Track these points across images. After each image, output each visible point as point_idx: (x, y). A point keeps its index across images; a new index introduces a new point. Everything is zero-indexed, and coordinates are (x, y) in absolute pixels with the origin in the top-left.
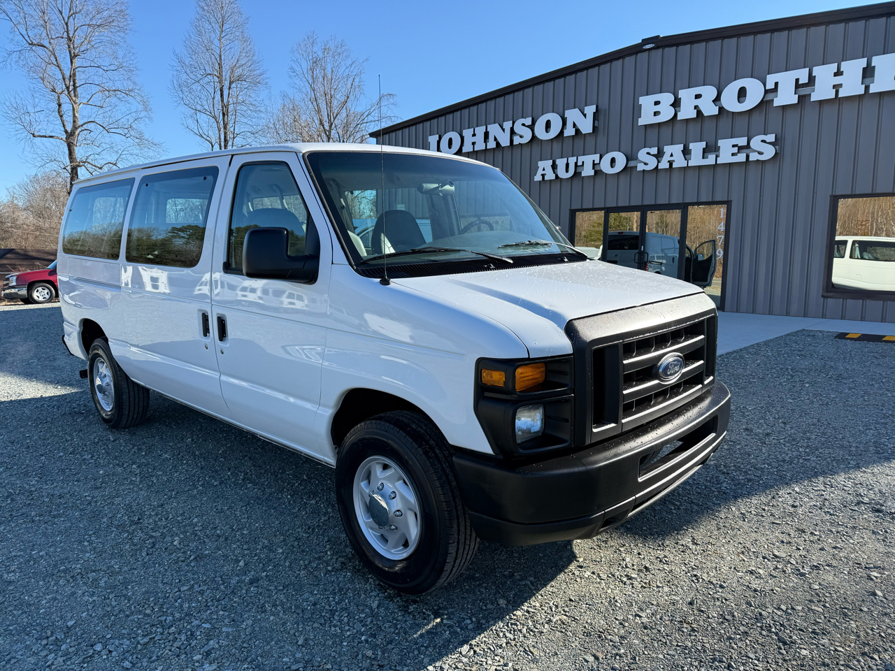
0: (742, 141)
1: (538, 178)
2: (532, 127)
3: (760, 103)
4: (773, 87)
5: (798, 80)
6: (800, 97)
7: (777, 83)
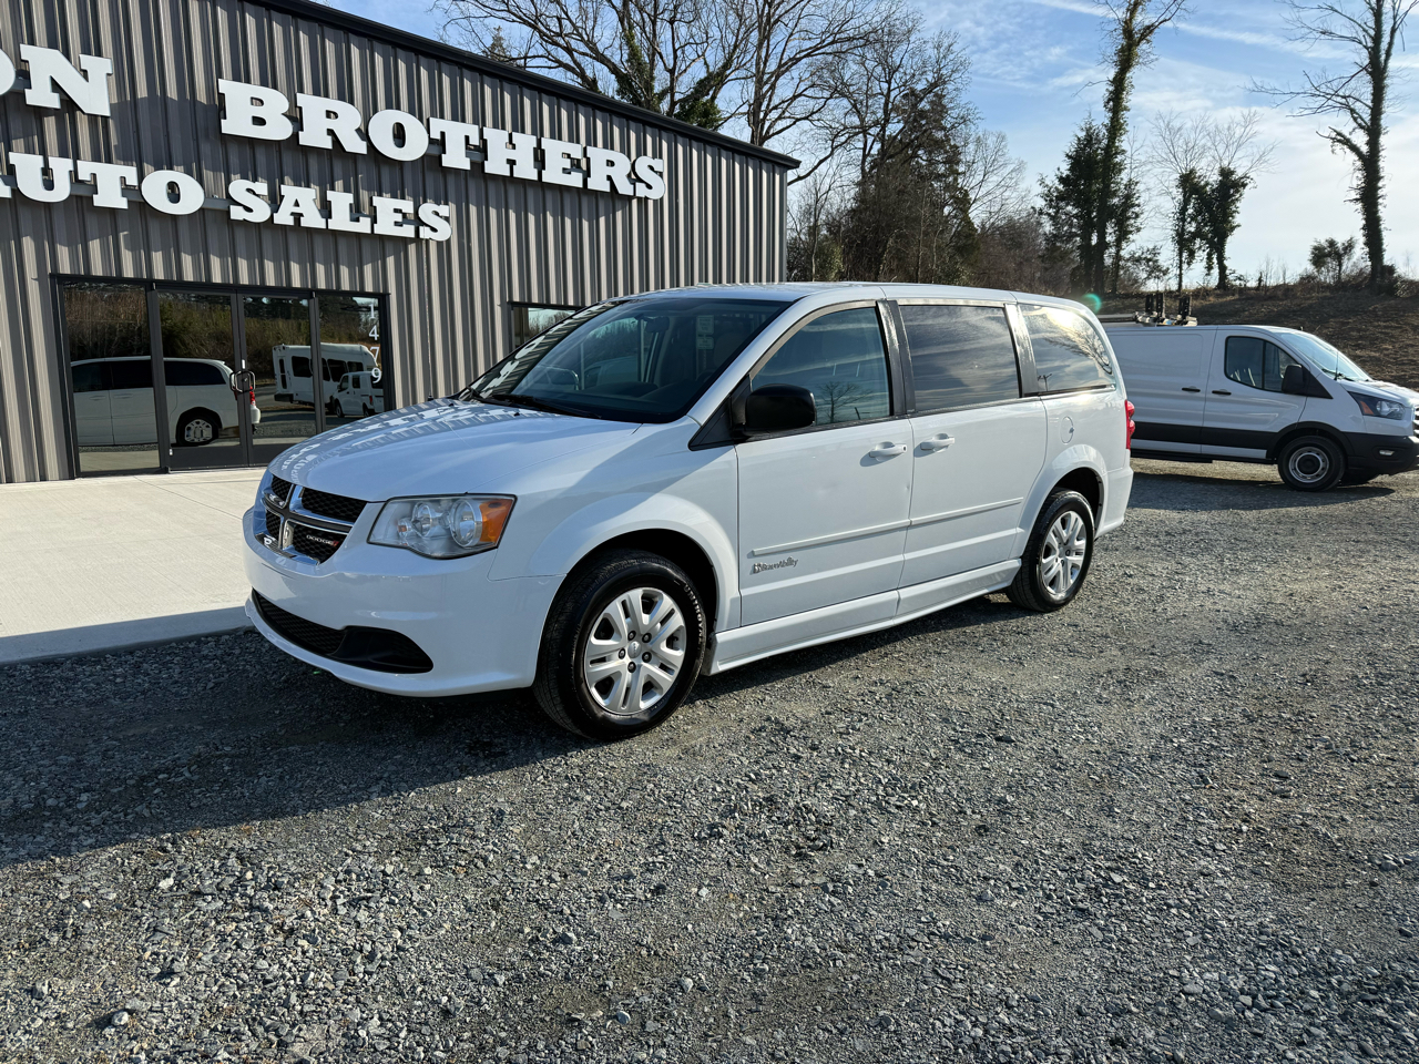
0: (408, 207)
3: (423, 157)
4: (439, 137)
5: (467, 138)
6: (472, 163)
7: (443, 134)
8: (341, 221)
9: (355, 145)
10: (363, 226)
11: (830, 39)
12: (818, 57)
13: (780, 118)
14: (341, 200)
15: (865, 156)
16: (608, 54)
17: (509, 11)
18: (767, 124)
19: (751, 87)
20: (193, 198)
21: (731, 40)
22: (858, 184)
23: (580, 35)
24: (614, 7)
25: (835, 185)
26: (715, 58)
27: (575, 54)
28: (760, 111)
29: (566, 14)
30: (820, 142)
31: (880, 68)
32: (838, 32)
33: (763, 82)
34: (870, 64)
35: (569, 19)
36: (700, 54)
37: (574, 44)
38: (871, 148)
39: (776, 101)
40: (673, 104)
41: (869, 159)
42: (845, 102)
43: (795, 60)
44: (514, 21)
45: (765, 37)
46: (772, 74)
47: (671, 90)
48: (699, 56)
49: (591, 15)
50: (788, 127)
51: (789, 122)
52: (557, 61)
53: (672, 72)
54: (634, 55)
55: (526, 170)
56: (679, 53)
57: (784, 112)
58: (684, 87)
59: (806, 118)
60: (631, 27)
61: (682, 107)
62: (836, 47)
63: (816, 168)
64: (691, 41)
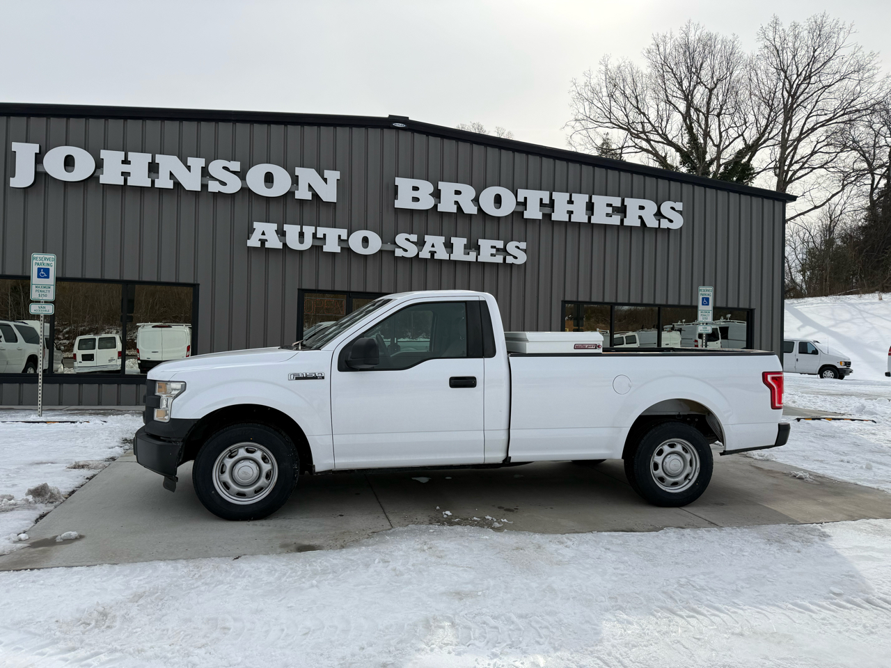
0: (500, 244)
1: (254, 242)
2: (242, 175)
3: (513, 212)
4: (523, 201)
5: (541, 200)
6: (543, 215)
7: (526, 198)
8: (459, 254)
9: (470, 209)
10: (472, 257)
11: (842, 113)
12: (832, 126)
13: (801, 168)
14: (459, 243)
15: (873, 189)
16: (675, 140)
17: (611, 122)
18: (790, 173)
19: (778, 150)
20: (376, 244)
21: (763, 122)
22: (867, 209)
23: (657, 131)
24: (680, 112)
25: (846, 210)
26: (751, 135)
27: (652, 142)
28: (785, 165)
29: (648, 119)
30: (835, 182)
31: (886, 128)
32: (847, 108)
33: (787, 146)
34: (876, 127)
35: (650, 122)
36: (740, 133)
37: (652, 137)
38: (878, 183)
39: (797, 157)
40: (719, 166)
41: (876, 191)
42: (855, 154)
43: (813, 129)
44: (614, 128)
45: (788, 118)
46: (794, 141)
47: (718, 157)
48: (739, 136)
49: (665, 119)
50: (806, 174)
51: (807, 171)
52: (641, 148)
53: (718, 146)
54: (693, 138)
55: (580, 216)
56: (723, 134)
57: (803, 165)
58: (728, 155)
59: (821, 167)
60: (691, 123)
61: (726, 168)
62: (846, 118)
63: (829, 199)
64: (733, 125)
